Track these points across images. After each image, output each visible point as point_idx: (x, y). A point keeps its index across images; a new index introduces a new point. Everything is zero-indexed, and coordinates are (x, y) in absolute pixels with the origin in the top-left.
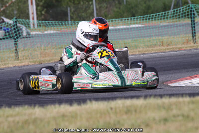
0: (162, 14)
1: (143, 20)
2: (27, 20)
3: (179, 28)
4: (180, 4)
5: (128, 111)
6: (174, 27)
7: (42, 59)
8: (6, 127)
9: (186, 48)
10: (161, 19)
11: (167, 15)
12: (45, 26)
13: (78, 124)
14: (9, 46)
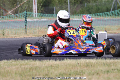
0: (106, 13)
1: (96, 16)
2: (32, 13)
3: (115, 21)
4: (116, 8)
5: (87, 65)
6: (112, 21)
7: (39, 34)
8: (20, 71)
9: (118, 32)
10: (106, 16)
11: (109, 14)
12: (42, 17)
13: (60, 71)
14: (22, 26)
